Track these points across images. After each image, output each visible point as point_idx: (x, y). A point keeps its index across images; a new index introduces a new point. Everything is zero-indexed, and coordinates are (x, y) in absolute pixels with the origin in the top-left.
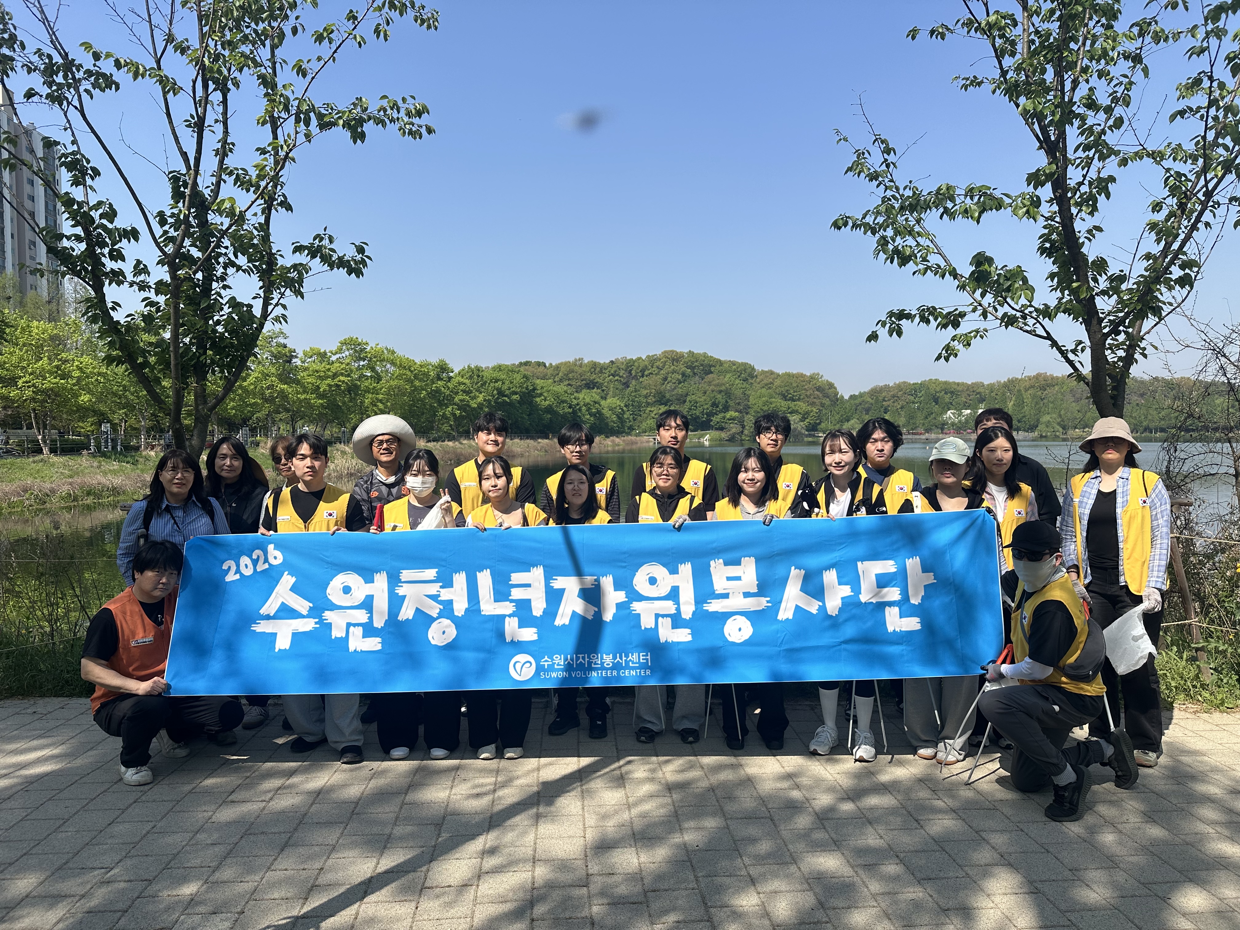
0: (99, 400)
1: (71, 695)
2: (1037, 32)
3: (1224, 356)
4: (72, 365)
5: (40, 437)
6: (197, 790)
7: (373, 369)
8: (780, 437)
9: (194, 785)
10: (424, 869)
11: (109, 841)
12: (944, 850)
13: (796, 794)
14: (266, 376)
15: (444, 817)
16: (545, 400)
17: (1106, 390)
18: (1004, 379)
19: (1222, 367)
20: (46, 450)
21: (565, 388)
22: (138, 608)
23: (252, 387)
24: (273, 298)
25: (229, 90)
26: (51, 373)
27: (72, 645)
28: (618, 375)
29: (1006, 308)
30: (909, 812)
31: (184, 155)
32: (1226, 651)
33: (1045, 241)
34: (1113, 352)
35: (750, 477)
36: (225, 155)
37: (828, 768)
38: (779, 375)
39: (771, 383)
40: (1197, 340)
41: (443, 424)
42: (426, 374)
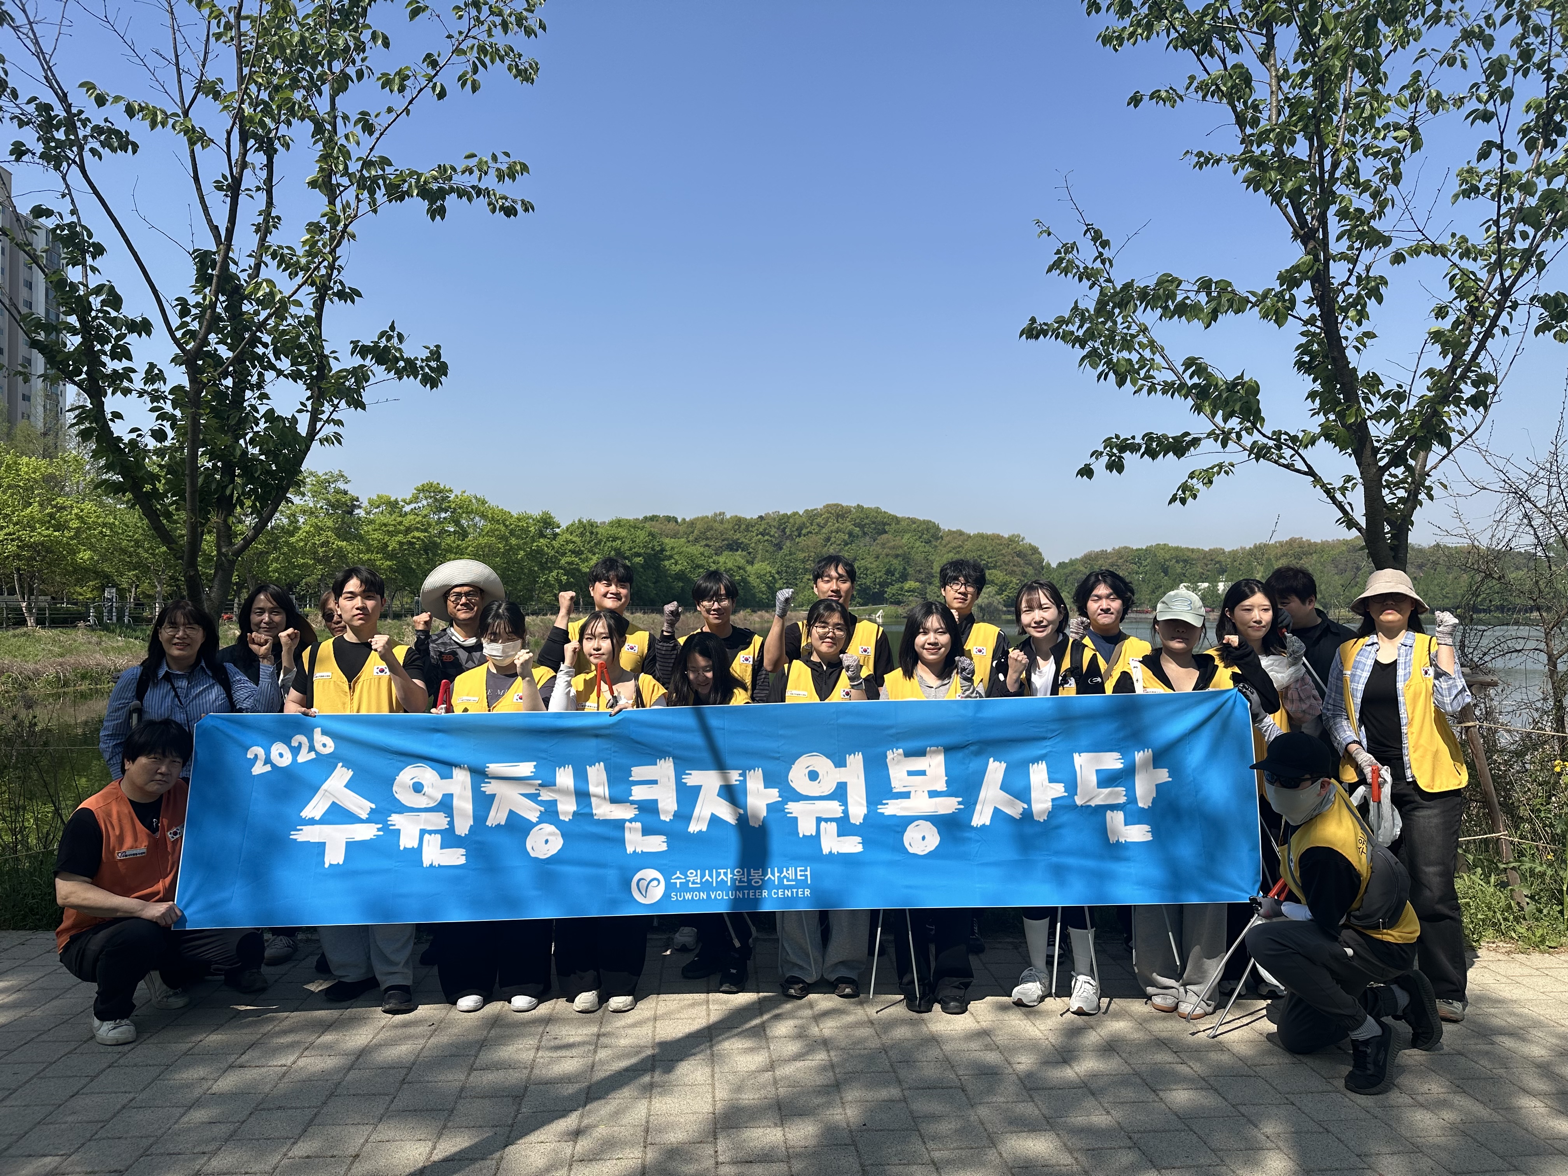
0: (104, 558)
1: (35, 928)
2: (1287, 99)
3: (1529, 500)
4: (71, 513)
5: (24, 604)
6: (196, 1051)
7: (457, 523)
8: (970, 589)
9: (190, 1045)
10: (497, 1155)
11: (70, 1119)
12: (1191, 1130)
13: (992, 1057)
14: (319, 529)
15: (526, 1087)
16: (676, 563)
17: (1385, 539)
18: (1249, 545)
19: (1526, 515)
20: (30, 621)
21: (702, 550)
22: (127, 809)
23: (302, 544)
24: (324, 412)
25: (276, 151)
26: (43, 523)
27: (42, 861)
28: (768, 534)
29: (1256, 436)
30: (1144, 1080)
31: (215, 229)
32: (1545, 874)
33: (1302, 353)
34: (1392, 492)
35: (932, 640)
36: (267, 231)
37: (1037, 1023)
38: (969, 537)
39: (960, 546)
40: (1494, 481)
41: (545, 593)
42: (525, 530)
